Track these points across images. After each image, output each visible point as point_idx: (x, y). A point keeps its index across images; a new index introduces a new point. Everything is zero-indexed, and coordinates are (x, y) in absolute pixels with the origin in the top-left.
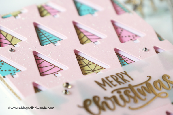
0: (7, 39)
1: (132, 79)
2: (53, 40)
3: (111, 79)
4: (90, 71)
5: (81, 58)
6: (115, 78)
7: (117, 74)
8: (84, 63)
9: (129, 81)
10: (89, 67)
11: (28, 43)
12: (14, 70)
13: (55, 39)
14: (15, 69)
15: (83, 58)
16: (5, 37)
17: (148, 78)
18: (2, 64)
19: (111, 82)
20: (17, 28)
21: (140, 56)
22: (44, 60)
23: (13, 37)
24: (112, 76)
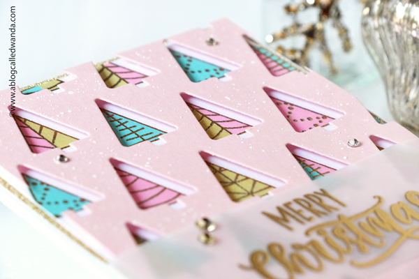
0: (44, 138)
1: (343, 205)
2: (147, 134)
3: (296, 207)
4: (243, 195)
5: (218, 169)
6: (306, 205)
7: (307, 196)
8: (227, 178)
9: (336, 209)
10: (238, 185)
11: (94, 142)
12: (75, 201)
13: (151, 133)
14: (78, 199)
15: (221, 168)
16: (39, 134)
17: (376, 201)
18: (46, 189)
19: (298, 212)
20: (62, 113)
21: (345, 158)
22: (138, 178)
23: (56, 132)
24: (297, 201)
